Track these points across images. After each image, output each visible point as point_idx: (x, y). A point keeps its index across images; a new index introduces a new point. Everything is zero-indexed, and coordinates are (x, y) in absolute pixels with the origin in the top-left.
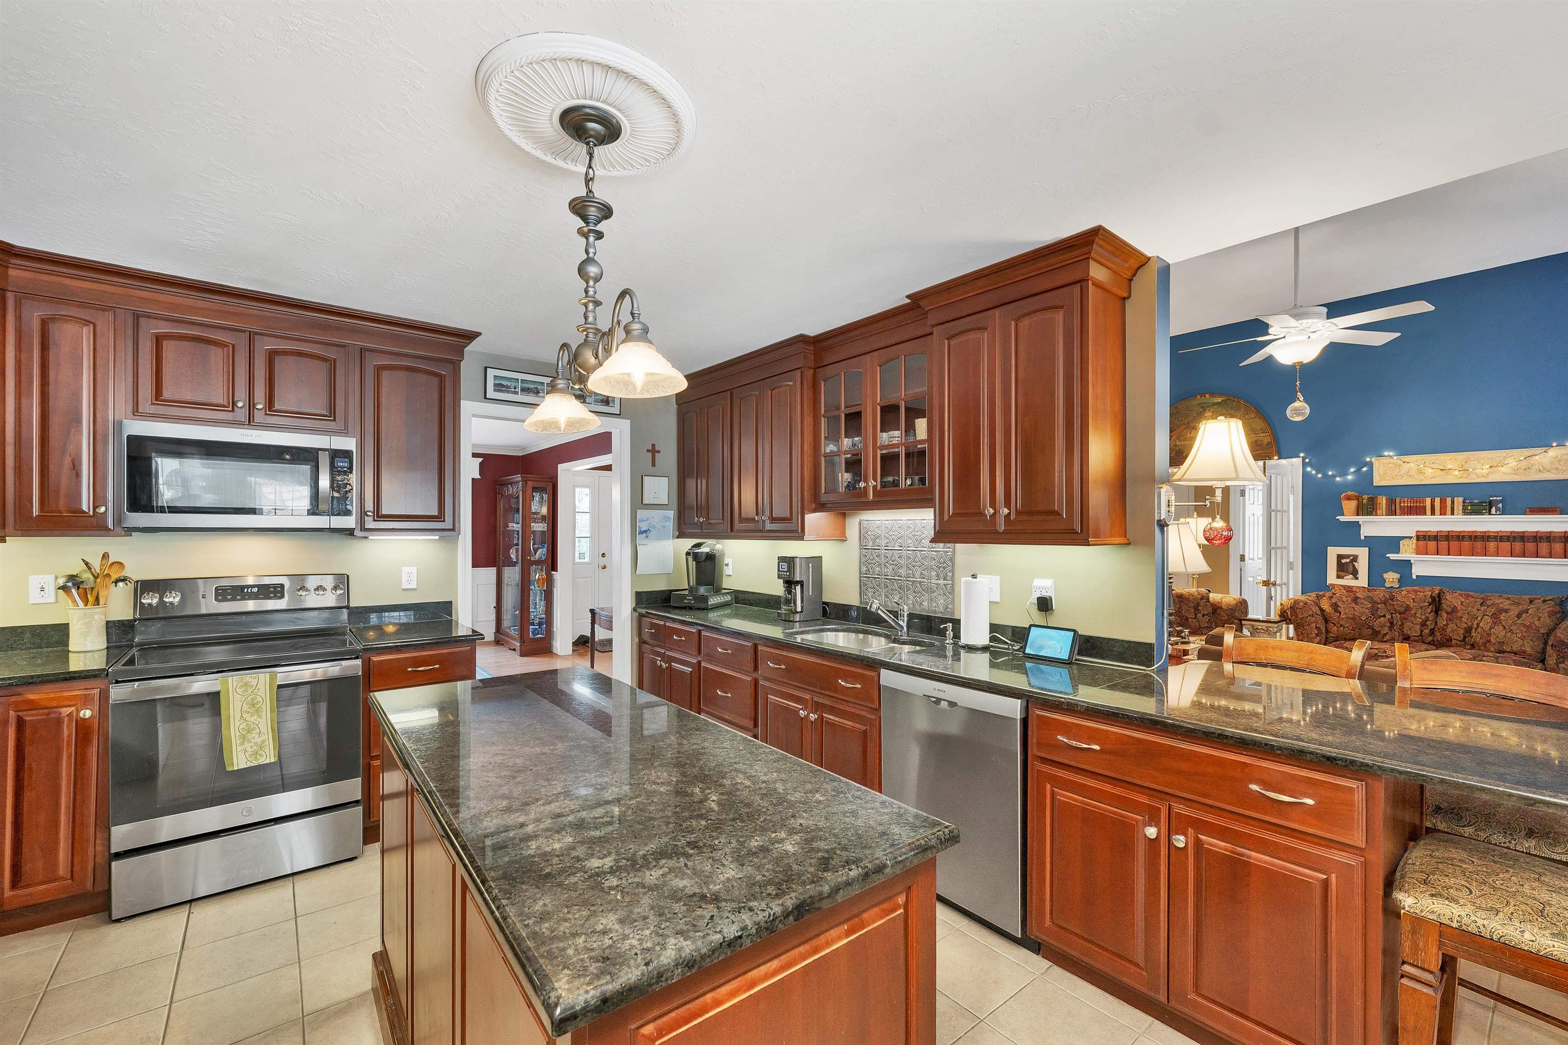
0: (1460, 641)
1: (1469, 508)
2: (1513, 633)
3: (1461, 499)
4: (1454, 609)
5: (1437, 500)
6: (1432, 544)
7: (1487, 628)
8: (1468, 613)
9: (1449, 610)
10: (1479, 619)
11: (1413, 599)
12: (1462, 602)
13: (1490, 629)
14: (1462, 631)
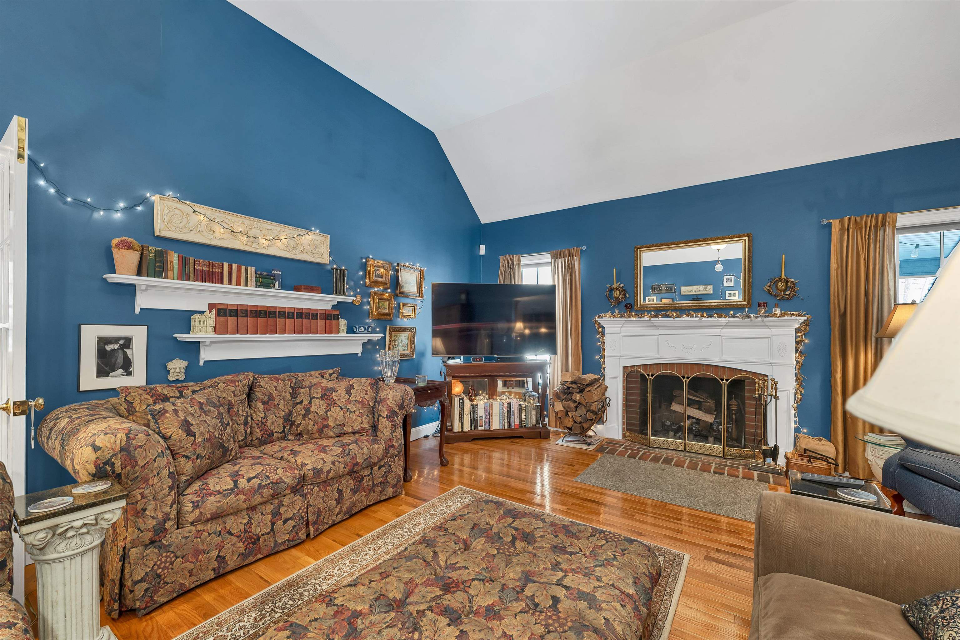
0: (281, 433)
1: (261, 279)
2: (351, 412)
3: (253, 269)
4: (271, 397)
5: (234, 266)
6: (231, 321)
7: (321, 411)
8: (284, 399)
9: (266, 399)
10: (306, 402)
11: (234, 392)
12: (276, 387)
13: (326, 412)
14: (281, 421)
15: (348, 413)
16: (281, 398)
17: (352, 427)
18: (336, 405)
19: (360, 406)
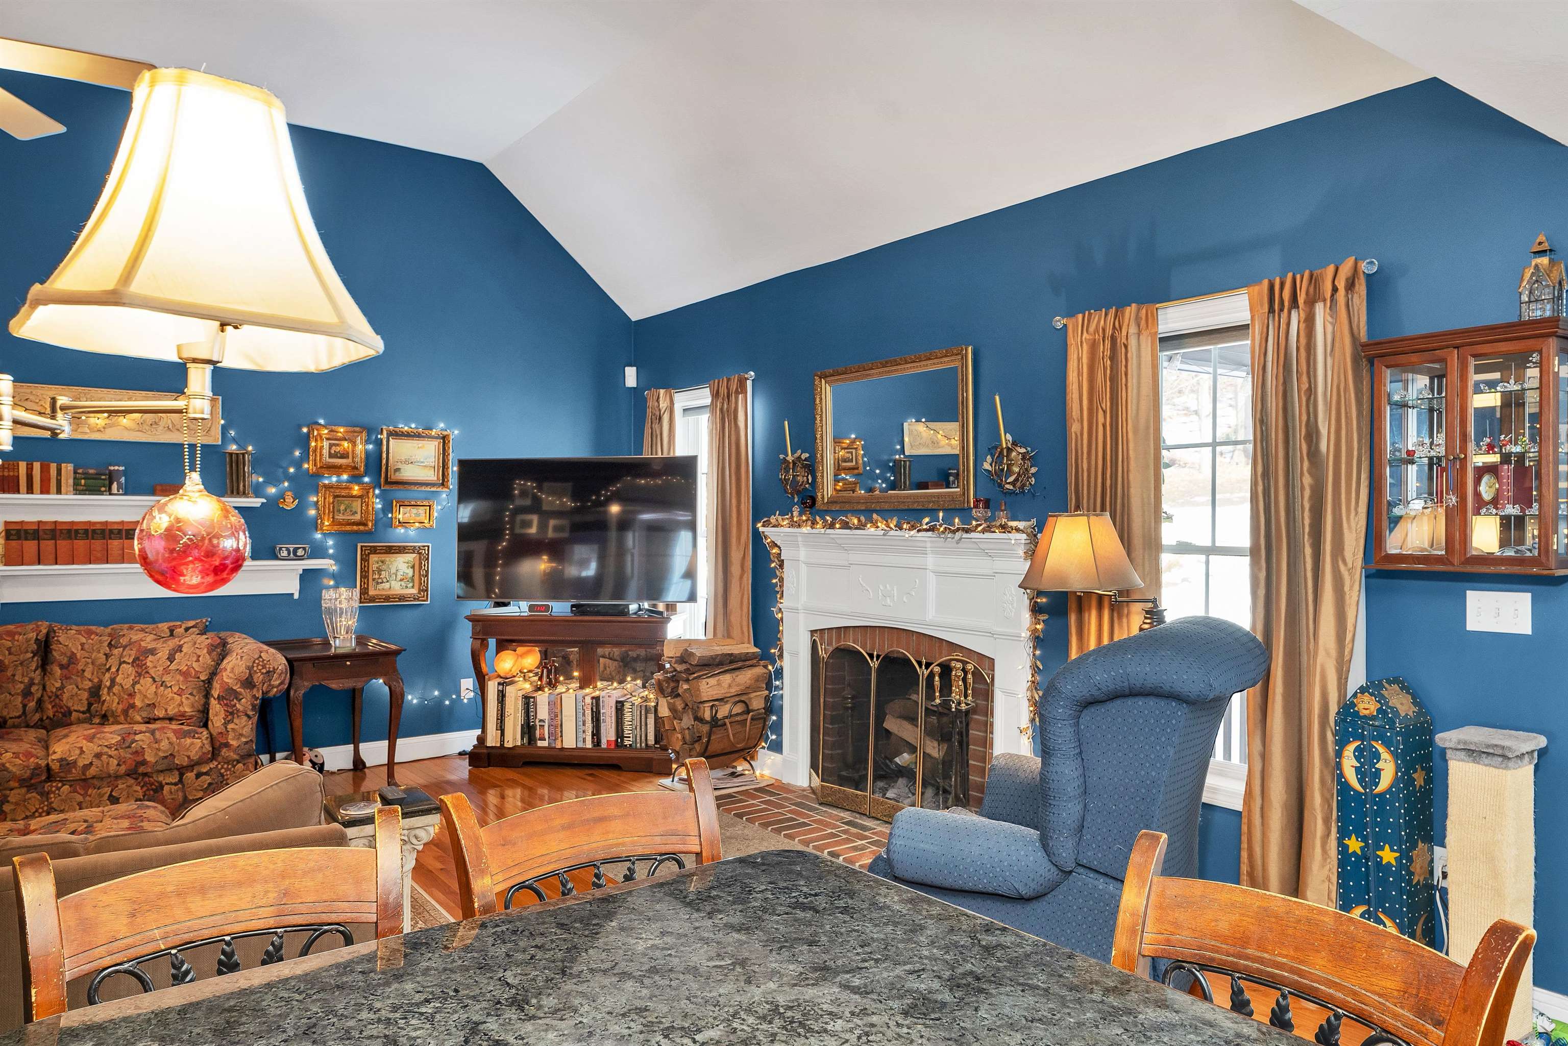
0: (83, 712)
1: (83, 481)
2: (166, 687)
3: (70, 467)
4: (72, 658)
5: (37, 466)
6: (30, 546)
7: (127, 684)
8: (93, 663)
9: (65, 661)
10: (113, 669)
11: (9, 649)
12: (82, 645)
13: (133, 685)
14: (85, 695)
15: (162, 688)
16: (89, 661)
17: (166, 710)
18: (147, 675)
19: (181, 678)
